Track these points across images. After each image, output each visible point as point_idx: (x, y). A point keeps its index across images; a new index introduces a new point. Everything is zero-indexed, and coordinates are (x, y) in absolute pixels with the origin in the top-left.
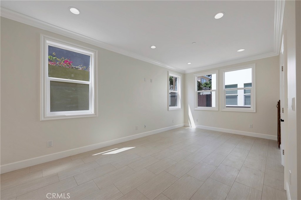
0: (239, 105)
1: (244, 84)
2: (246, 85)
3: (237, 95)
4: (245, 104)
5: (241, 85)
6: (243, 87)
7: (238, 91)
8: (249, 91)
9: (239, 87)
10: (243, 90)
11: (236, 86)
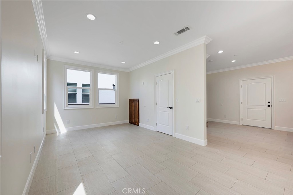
0: (78, 103)
1: (82, 84)
2: (84, 85)
3: (77, 94)
4: (83, 101)
5: (79, 85)
6: (81, 87)
7: (77, 89)
8: (88, 91)
9: (78, 86)
10: (82, 89)
11: (75, 85)
